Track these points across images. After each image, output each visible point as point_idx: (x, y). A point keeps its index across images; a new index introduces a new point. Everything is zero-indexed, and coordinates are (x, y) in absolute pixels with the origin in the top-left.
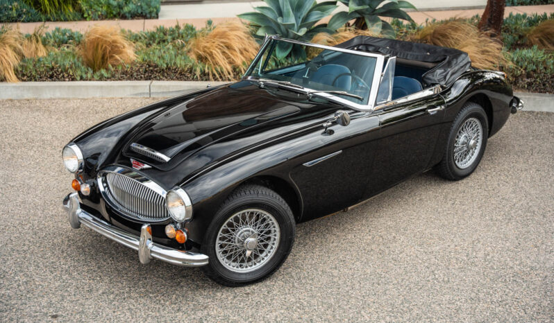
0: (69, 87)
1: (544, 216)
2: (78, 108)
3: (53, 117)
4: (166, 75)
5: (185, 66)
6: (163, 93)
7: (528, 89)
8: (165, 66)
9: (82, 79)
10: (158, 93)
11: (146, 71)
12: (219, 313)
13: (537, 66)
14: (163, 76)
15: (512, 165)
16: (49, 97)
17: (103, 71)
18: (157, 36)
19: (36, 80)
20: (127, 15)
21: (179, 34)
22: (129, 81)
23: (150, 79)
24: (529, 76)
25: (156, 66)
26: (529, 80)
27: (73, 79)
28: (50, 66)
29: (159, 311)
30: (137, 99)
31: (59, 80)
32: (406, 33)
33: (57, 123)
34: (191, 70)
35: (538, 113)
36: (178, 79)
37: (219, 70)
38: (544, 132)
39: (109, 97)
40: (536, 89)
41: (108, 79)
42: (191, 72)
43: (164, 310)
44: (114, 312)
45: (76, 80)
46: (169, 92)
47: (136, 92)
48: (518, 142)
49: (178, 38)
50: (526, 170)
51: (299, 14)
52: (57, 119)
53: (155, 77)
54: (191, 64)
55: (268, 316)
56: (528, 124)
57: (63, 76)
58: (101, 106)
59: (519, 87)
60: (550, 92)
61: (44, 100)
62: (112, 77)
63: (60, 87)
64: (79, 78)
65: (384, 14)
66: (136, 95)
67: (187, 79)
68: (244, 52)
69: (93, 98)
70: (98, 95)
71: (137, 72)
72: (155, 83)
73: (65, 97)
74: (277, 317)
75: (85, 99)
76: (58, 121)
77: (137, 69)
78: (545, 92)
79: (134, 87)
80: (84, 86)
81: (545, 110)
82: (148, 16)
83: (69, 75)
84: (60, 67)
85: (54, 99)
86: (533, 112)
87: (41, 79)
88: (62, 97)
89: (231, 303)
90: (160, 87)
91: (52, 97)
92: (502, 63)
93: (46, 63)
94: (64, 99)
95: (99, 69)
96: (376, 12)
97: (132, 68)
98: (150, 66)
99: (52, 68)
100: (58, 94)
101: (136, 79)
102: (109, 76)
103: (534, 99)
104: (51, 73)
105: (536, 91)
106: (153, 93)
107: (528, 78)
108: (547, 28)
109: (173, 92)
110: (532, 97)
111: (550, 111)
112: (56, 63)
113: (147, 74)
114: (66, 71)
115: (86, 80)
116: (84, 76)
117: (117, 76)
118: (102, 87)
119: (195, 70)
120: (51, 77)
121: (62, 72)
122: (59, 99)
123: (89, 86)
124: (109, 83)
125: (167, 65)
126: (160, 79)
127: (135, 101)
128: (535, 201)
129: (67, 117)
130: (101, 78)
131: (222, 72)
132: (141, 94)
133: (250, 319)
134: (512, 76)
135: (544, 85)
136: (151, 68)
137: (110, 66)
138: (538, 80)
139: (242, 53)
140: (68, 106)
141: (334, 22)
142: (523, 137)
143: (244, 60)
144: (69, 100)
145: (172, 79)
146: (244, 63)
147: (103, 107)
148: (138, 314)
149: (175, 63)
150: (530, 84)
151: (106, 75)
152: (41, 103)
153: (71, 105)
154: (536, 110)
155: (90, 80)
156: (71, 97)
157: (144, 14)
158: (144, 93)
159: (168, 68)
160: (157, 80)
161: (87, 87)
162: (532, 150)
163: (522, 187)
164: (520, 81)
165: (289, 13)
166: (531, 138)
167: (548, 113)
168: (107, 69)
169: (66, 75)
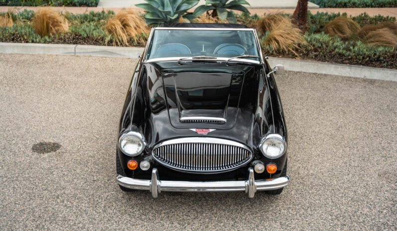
0: (23, 46)
1: (302, 139)
2: (27, 60)
3: (9, 65)
4: (86, 41)
5: (99, 36)
6: (83, 53)
7: (315, 59)
8: (86, 35)
9: (33, 42)
10: (80, 53)
11: (74, 39)
12: (72, 192)
13: (322, 44)
14: (85, 42)
15: (292, 106)
16: (10, 52)
17: (47, 38)
18: (88, 17)
19: (3, 42)
20: (77, 4)
21: (103, 16)
22: (63, 45)
23: (76, 44)
24: (316, 50)
25: (80, 35)
26: (316, 53)
27: (27, 42)
28: (13, 32)
29: (32, 190)
30: (66, 56)
31: (18, 42)
32: (251, 21)
33: (10, 69)
34: (103, 39)
35: (319, 75)
36: (94, 44)
37: (121, 39)
38: (319, 86)
39: (49, 54)
40: (320, 59)
41: (49, 42)
42: (102, 40)
43: (36, 189)
44: (3, 189)
45: (29, 43)
46: (88, 52)
47: (66, 52)
48: (301, 92)
49: (102, 19)
50: (300, 109)
51: (175, 6)
52: (11, 66)
53: (80, 43)
54: (102, 35)
55: (103, 195)
56: (310, 81)
57: (21, 39)
58: (42, 59)
59: (309, 58)
60: (328, 61)
61: (7, 54)
62: (53, 42)
63: (17, 46)
64: (31, 41)
65: (229, 8)
66: (67, 53)
67: (100, 45)
68: (138, 28)
69: (39, 54)
70: (41, 52)
71: (68, 38)
72: (79, 46)
73: (21, 53)
74: (108, 196)
75: (33, 55)
76: (11, 68)
77: (68, 37)
78: (325, 61)
79: (65, 48)
80: (33, 47)
81: (324, 72)
82: (90, 5)
83: (24, 39)
84: (18, 33)
85: (13, 54)
86: (316, 74)
87: (6, 41)
88: (18, 53)
89: (81, 186)
90: (81, 49)
91: (13, 53)
92: (300, 42)
93: (10, 30)
94: (20, 54)
95: (44, 36)
96: (225, 6)
97: (64, 36)
98: (76, 35)
99: (14, 35)
100: (16, 51)
101: (68, 43)
102: (51, 41)
103: (317, 65)
104: (12, 37)
105: (319, 60)
106: (77, 53)
107: (315, 52)
108: (339, 22)
109: (90, 52)
110: (316, 64)
111: (326, 73)
112: (16, 31)
113: (74, 40)
114: (23, 37)
115: (36, 42)
116: (35, 40)
117: (55, 41)
118: (44, 48)
119: (105, 39)
120: (13, 40)
121: (20, 37)
122: (16, 54)
123: (36, 47)
124: (50, 45)
125: (87, 35)
126: (83, 44)
127: (65, 57)
128: (299, 129)
129: (17, 65)
130: (45, 42)
131: (123, 41)
132: (69, 53)
133: (90, 197)
134: (306, 50)
135: (325, 57)
136: (77, 37)
137: (51, 34)
138: (321, 53)
139: (136, 29)
140: (21, 58)
141: (198, 11)
142: (305, 89)
143: (137, 33)
144: (23, 55)
145: (91, 44)
146: (136, 36)
147: (43, 60)
148: (18, 191)
149: (92, 34)
150: (316, 56)
151: (48, 40)
152: (4, 56)
153: (24, 58)
154: (318, 72)
155: (38, 43)
156: (24, 53)
157: (87, 4)
158: (71, 53)
159: (88, 37)
160: (81, 44)
161: (35, 47)
162: (308, 97)
163: (294, 120)
164: (310, 54)
165: (167, 4)
166: (310, 90)
167: (325, 75)
168: (49, 37)
169: (22, 39)
